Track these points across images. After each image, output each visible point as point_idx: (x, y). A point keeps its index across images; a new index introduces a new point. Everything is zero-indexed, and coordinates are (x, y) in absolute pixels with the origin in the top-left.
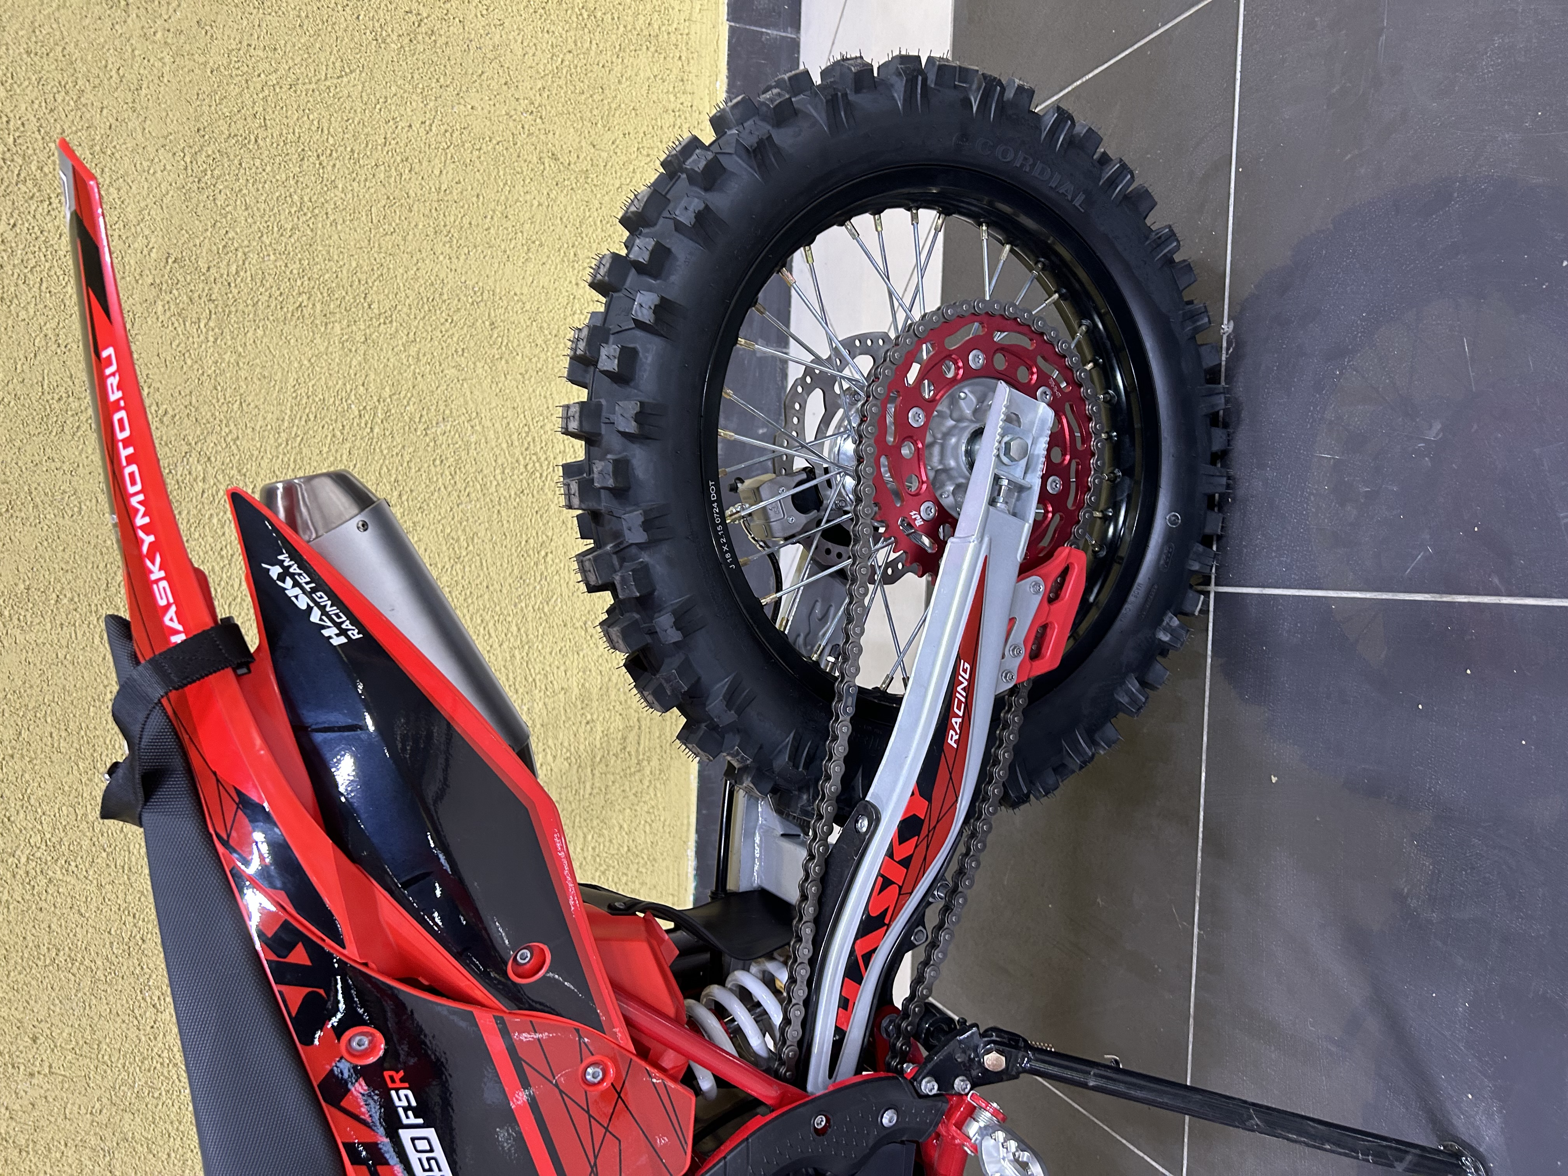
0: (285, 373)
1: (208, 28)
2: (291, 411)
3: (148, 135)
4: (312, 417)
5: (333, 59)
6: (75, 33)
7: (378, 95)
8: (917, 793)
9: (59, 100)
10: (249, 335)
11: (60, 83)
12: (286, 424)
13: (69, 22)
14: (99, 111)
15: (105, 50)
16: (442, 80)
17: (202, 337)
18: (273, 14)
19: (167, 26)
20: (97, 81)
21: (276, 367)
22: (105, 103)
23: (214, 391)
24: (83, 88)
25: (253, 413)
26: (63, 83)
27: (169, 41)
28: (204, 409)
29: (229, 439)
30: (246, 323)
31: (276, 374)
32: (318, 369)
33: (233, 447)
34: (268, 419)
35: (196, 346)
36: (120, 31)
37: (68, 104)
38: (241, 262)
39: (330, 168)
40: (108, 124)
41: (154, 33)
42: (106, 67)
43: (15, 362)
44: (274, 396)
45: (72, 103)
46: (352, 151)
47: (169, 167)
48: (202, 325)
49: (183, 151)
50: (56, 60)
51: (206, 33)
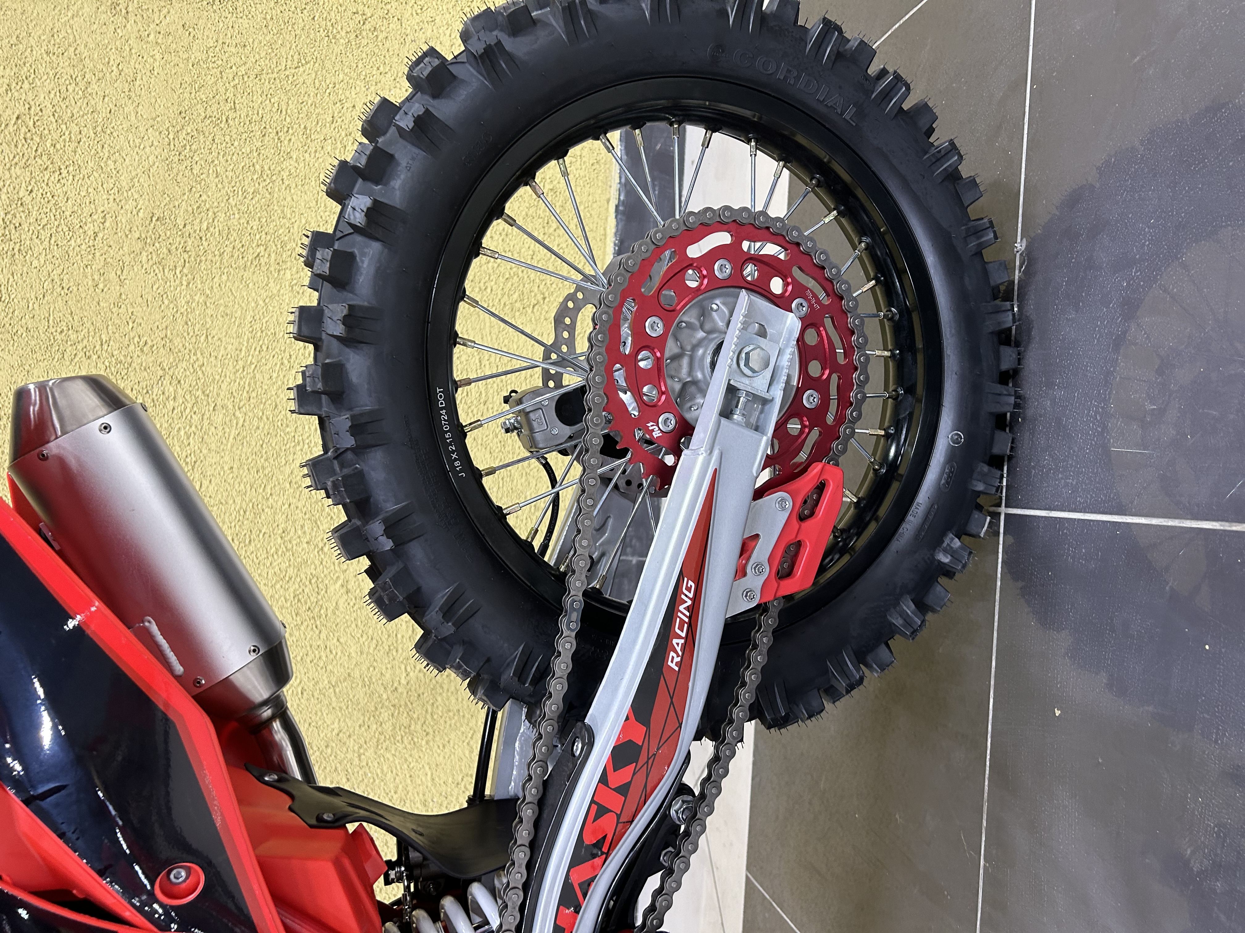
0: (244, 311)
1: (191, 30)
2: (248, 343)
3: (140, 118)
4: (264, 348)
5: (292, 53)
6: (85, 36)
7: (328, 82)
8: (632, 717)
9: (71, 90)
10: (215, 280)
11: (71, 76)
12: (243, 353)
13: (81, 27)
14: (102, 99)
15: (108, 50)
16: (381, 68)
17: (177, 282)
18: (244, 17)
19: (158, 29)
20: (101, 75)
21: (236, 306)
22: (107, 92)
23: (185, 326)
24: (89, 80)
25: (217, 344)
26: (74, 77)
27: (159, 41)
28: (178, 340)
29: (196, 366)
30: (214, 271)
31: (236, 312)
32: (271, 308)
33: (200, 373)
34: (229, 349)
35: (172, 288)
36: (120, 35)
37: (78, 94)
38: (211, 221)
39: (286, 142)
40: (109, 109)
41: (148, 35)
42: (109, 63)
43: (28, 301)
44: (234, 330)
45: (80, 92)
46: (305, 128)
47: (156, 143)
48: (178, 272)
49: (168, 130)
50: (70, 59)
51: (189, 34)
